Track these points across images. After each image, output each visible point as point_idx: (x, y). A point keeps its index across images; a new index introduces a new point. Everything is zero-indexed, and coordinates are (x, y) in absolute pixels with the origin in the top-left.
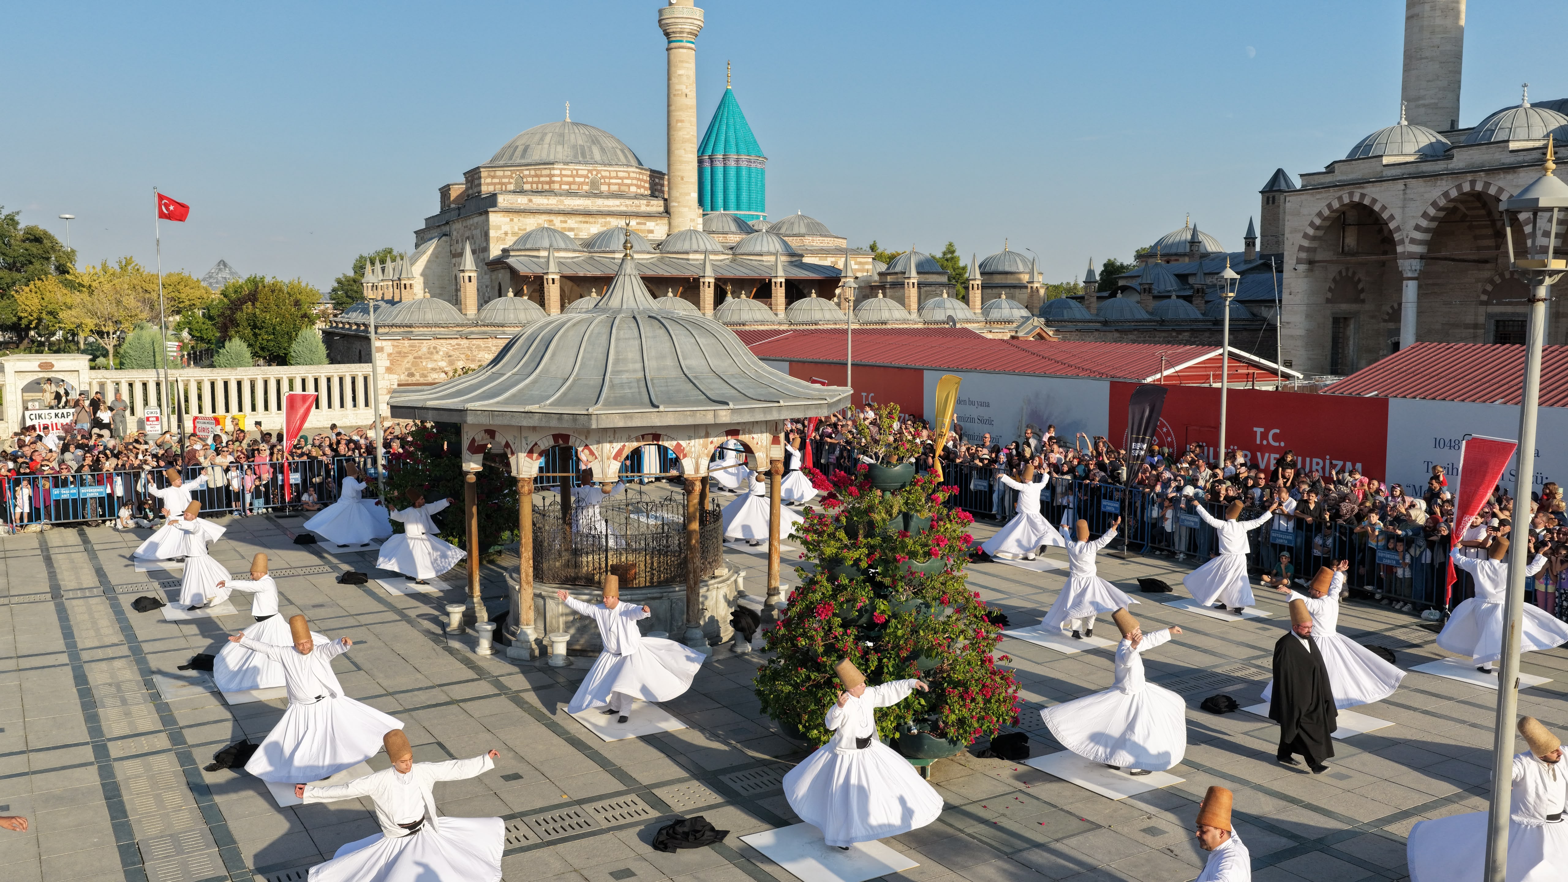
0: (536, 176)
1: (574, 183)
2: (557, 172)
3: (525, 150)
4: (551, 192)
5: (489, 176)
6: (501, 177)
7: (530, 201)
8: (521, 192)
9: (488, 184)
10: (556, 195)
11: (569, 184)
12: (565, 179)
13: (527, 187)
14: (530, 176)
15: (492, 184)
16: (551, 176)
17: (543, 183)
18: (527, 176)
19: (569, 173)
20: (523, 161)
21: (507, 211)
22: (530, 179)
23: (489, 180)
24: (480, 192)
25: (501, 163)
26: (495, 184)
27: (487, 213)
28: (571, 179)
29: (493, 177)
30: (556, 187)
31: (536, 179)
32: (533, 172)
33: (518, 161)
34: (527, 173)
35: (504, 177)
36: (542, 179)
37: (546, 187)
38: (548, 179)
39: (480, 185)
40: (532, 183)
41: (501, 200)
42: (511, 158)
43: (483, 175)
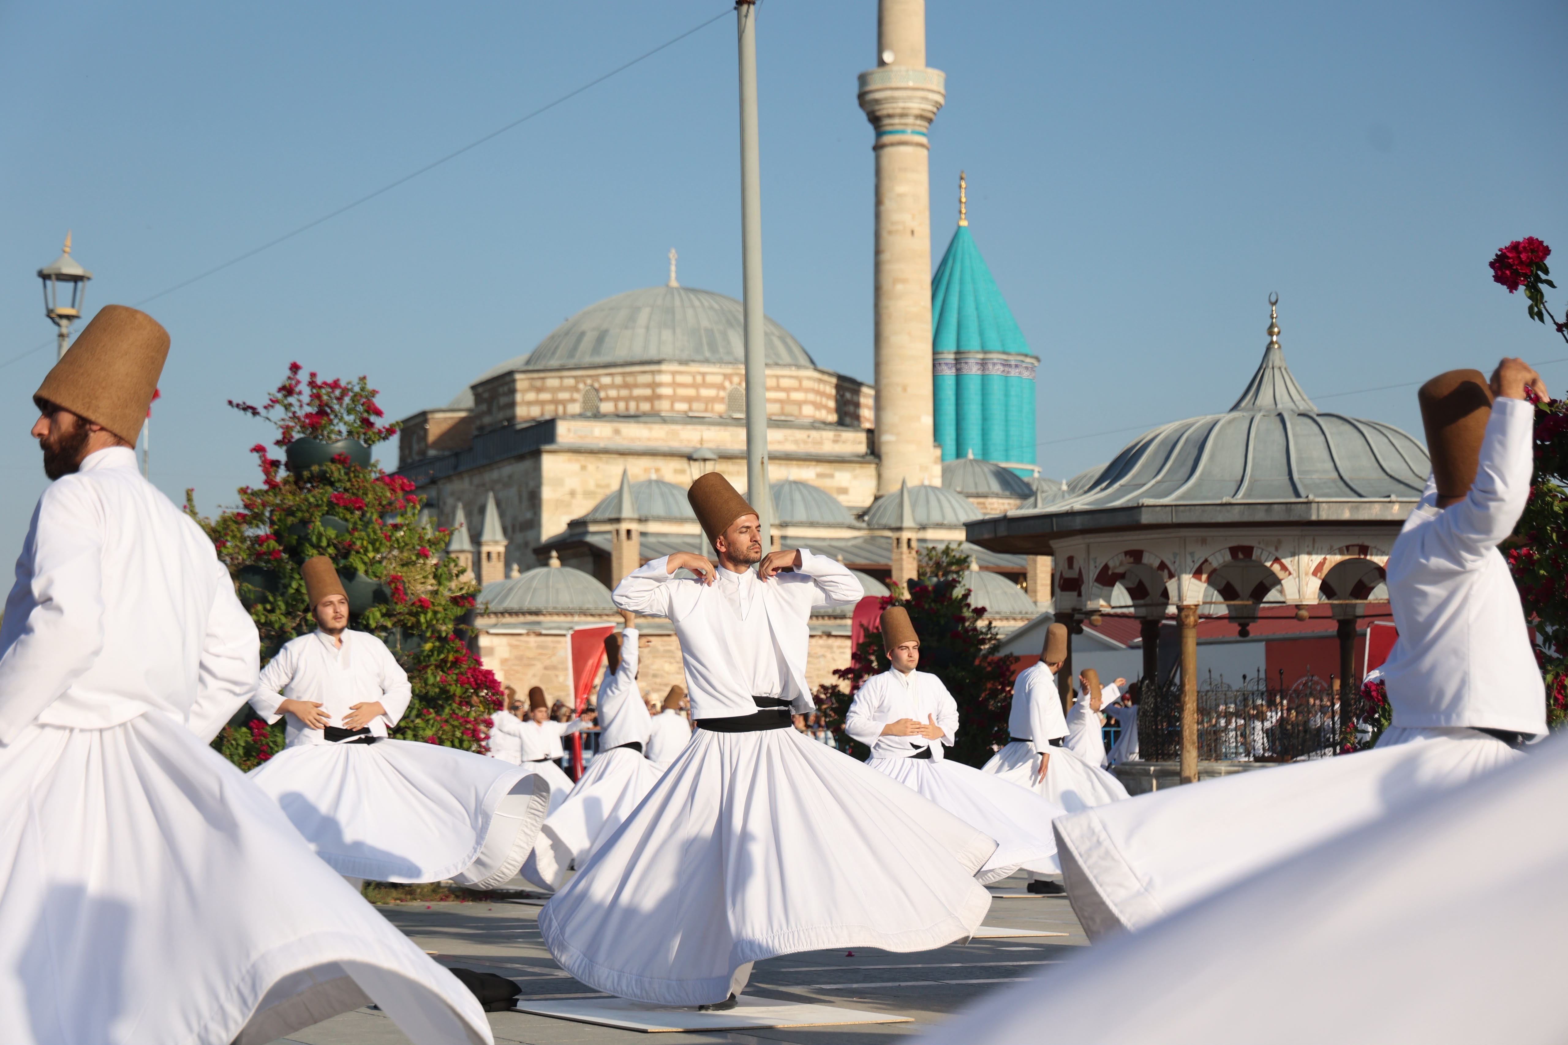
0: (626, 386)
1: (698, 398)
2: (666, 378)
3: (600, 339)
4: (653, 417)
5: (533, 388)
6: (554, 390)
7: (617, 432)
8: (598, 416)
9: (530, 403)
10: (664, 421)
11: (689, 400)
12: (681, 392)
13: (606, 407)
14: (613, 386)
15: (537, 402)
16: (654, 385)
17: (638, 399)
18: (605, 387)
19: (688, 379)
20: (597, 360)
21: (576, 451)
22: (613, 393)
23: (531, 396)
24: (512, 419)
25: (554, 363)
26: (542, 403)
27: (537, 454)
28: (691, 392)
29: (539, 390)
30: (664, 406)
31: (624, 393)
32: (618, 380)
33: (588, 360)
34: (606, 380)
35: (562, 389)
36: (637, 392)
37: (645, 407)
38: (648, 392)
39: (512, 405)
40: (616, 400)
41: (565, 432)
42: (571, 354)
43: (519, 385)
